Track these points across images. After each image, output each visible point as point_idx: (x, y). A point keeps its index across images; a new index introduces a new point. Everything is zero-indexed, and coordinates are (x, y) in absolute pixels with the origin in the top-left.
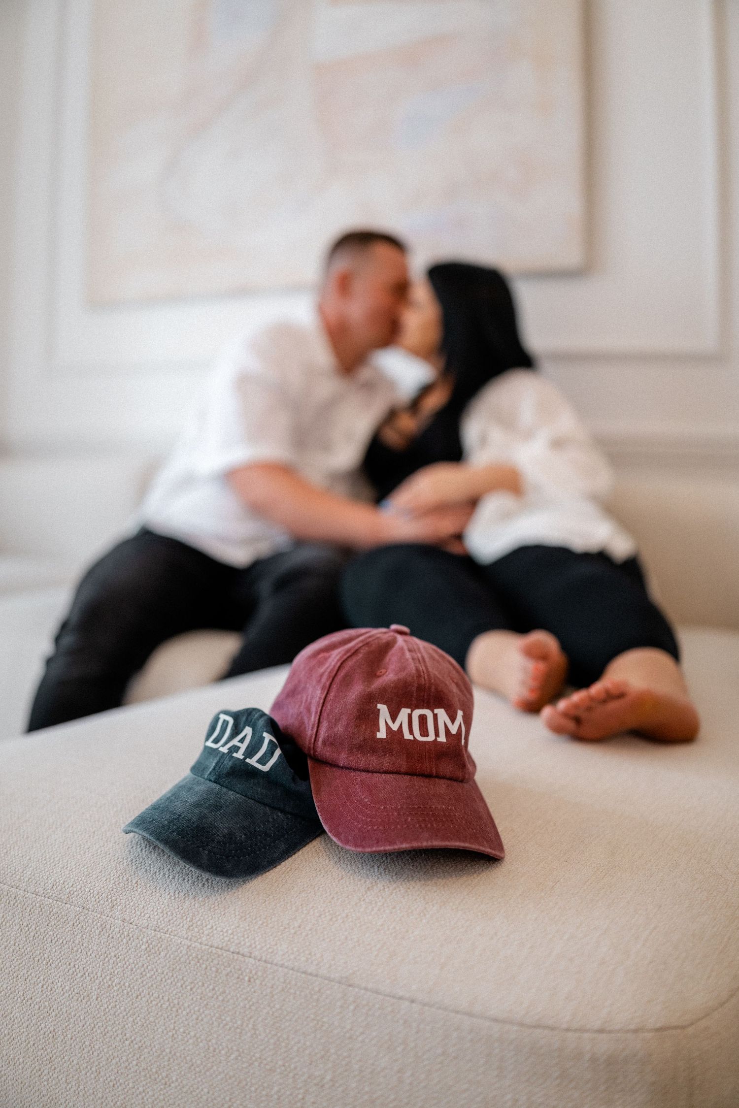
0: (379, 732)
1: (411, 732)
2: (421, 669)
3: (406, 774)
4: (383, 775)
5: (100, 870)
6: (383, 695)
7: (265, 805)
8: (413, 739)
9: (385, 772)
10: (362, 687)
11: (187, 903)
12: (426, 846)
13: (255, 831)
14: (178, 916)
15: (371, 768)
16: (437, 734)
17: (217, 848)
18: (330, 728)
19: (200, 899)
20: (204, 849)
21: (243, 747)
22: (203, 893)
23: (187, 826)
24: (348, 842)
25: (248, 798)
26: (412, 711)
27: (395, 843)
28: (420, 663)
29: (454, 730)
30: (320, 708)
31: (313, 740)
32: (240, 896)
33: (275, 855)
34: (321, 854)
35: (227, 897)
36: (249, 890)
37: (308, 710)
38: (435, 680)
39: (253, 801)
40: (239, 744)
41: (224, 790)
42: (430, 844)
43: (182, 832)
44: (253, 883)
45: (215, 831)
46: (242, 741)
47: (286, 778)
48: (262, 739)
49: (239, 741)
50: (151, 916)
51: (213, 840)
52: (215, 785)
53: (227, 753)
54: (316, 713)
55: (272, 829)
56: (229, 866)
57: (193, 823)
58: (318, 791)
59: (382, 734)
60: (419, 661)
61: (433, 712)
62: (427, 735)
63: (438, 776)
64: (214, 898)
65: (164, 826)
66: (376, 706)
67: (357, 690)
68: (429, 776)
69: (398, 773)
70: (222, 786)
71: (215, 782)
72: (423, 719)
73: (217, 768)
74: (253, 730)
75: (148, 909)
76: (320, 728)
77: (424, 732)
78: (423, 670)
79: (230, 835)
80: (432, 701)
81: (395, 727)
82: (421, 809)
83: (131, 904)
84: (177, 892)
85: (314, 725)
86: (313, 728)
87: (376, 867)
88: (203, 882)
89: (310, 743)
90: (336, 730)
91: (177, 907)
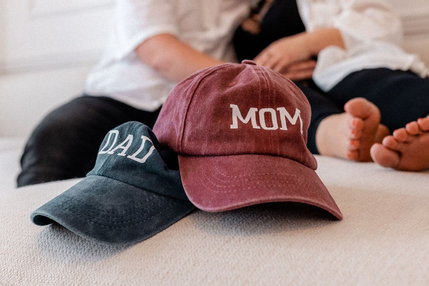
0: (232, 124)
1: (258, 123)
2: (264, 79)
3: (255, 153)
4: (236, 156)
5: (14, 254)
6: (234, 98)
7: (143, 189)
8: (260, 128)
9: (238, 154)
10: (217, 92)
11: (78, 268)
12: (272, 200)
13: (134, 208)
14: (70, 278)
15: (227, 151)
16: (280, 125)
17: (102, 220)
18: (193, 126)
19: (89, 264)
20: (90, 221)
21: (126, 149)
22: (91, 259)
23: (78, 205)
24: (208, 205)
25: (129, 184)
26: (259, 110)
27: (246, 199)
28: (264, 76)
29: (293, 122)
30: (185, 114)
31: (181, 139)
32: (121, 259)
33: (152, 227)
34: (189, 225)
35: (111, 260)
36: (128, 254)
37: (177, 119)
38: (276, 86)
39: (133, 187)
40: (123, 147)
41: (110, 180)
42: (275, 197)
43: (73, 209)
44: (132, 249)
45: (100, 208)
46: (125, 145)
47: (159, 166)
48: (140, 141)
49: (123, 146)
50: (50, 281)
51: (98, 214)
52: (103, 177)
53: (113, 154)
54: (183, 118)
55: (149, 207)
56: (111, 234)
57: (83, 202)
58: (185, 176)
59: (234, 126)
60: (263, 75)
61: (276, 110)
62: (272, 126)
63: (281, 155)
64: (100, 262)
65: (58, 206)
66: (229, 106)
67: (214, 95)
68: (275, 155)
69: (248, 153)
70: (108, 177)
71: (103, 175)
72: (268, 116)
73: (105, 166)
74: (133, 136)
75: (47, 277)
76: (185, 129)
77: (269, 124)
78: (266, 79)
79: (113, 210)
80: (274, 102)
81: (246, 121)
82: (267, 176)
83: (35, 275)
84: (71, 262)
85: (181, 127)
86: (180, 130)
87: (234, 229)
88: (93, 253)
89: (179, 142)
90: (198, 127)
91: (70, 271)
